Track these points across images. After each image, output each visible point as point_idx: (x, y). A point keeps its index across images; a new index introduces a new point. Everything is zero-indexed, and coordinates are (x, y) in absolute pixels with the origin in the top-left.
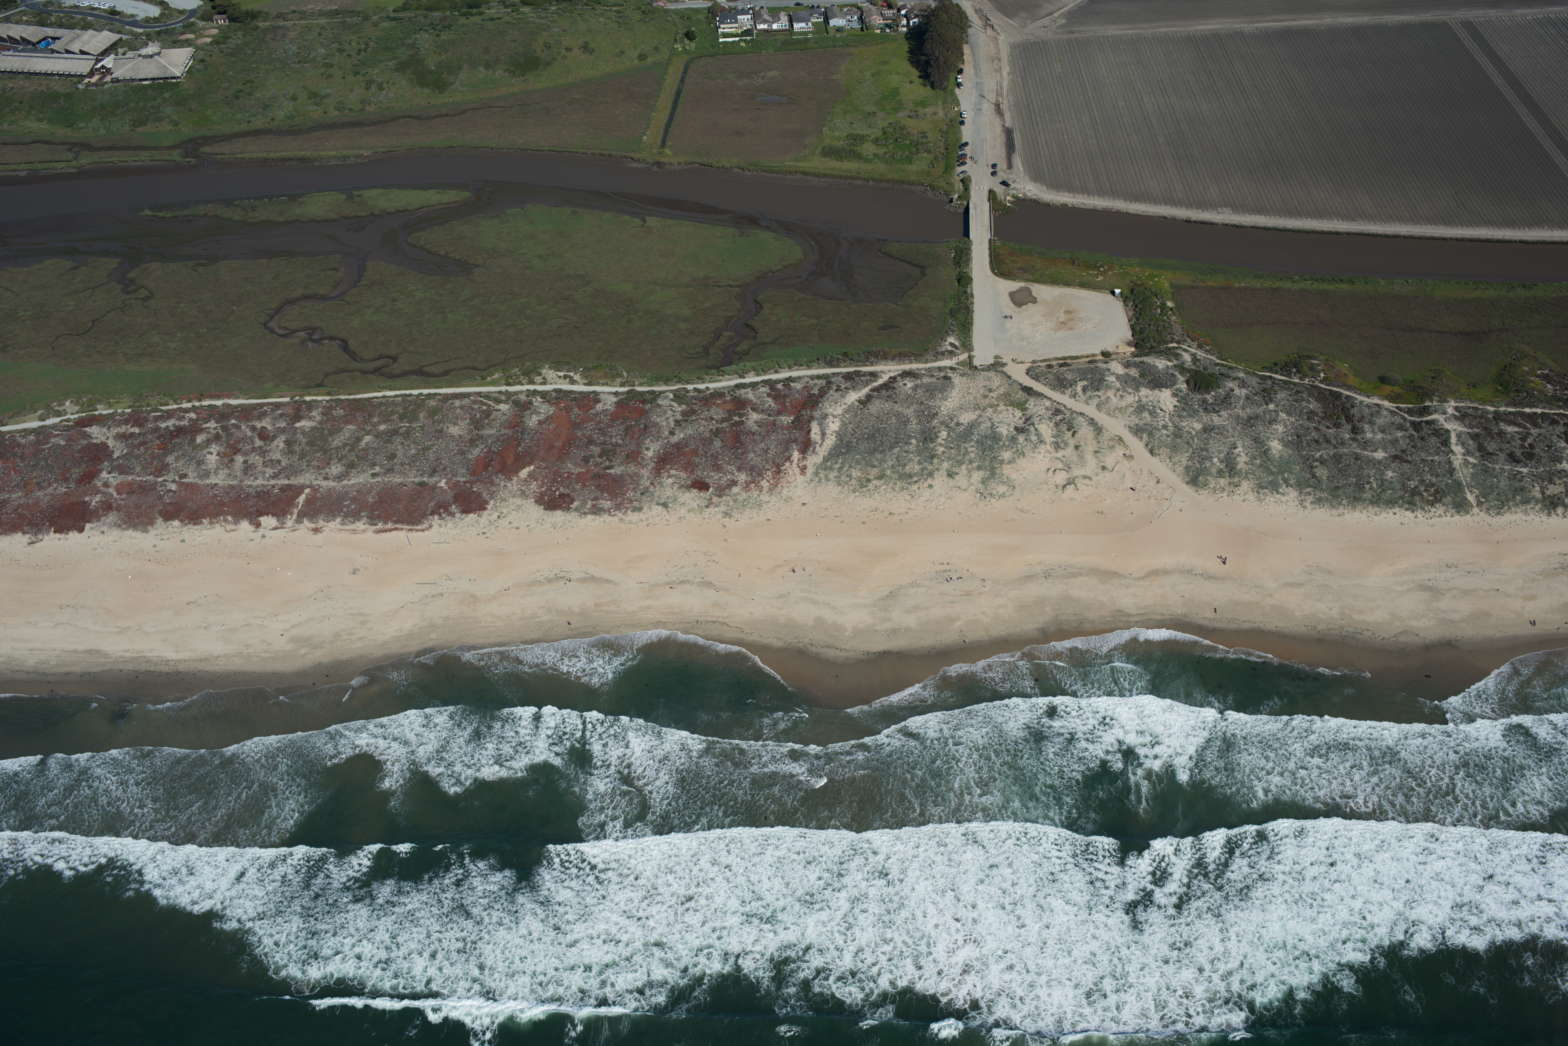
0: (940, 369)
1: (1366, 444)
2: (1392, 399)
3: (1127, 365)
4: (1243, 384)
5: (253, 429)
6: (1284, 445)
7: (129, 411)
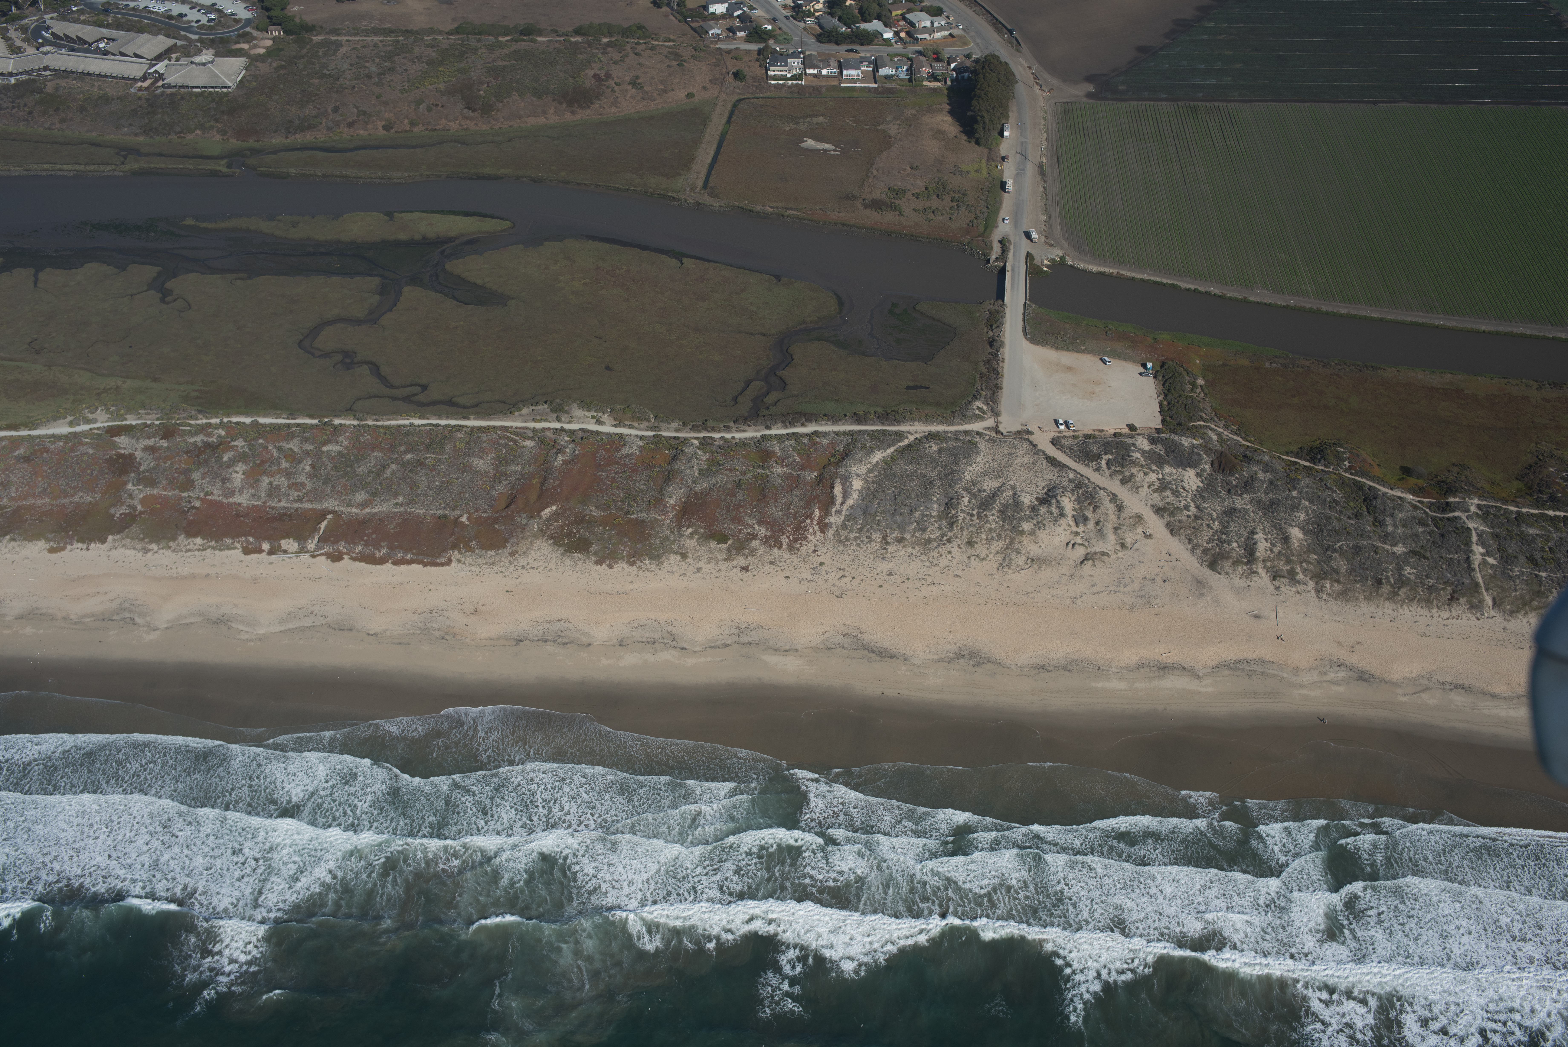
0: (966, 433)
1: (1386, 537)
2: (1414, 493)
3: (1153, 441)
4: (1267, 468)
5: (280, 449)
6: (1304, 534)
7: (157, 422)
